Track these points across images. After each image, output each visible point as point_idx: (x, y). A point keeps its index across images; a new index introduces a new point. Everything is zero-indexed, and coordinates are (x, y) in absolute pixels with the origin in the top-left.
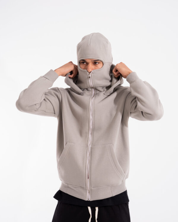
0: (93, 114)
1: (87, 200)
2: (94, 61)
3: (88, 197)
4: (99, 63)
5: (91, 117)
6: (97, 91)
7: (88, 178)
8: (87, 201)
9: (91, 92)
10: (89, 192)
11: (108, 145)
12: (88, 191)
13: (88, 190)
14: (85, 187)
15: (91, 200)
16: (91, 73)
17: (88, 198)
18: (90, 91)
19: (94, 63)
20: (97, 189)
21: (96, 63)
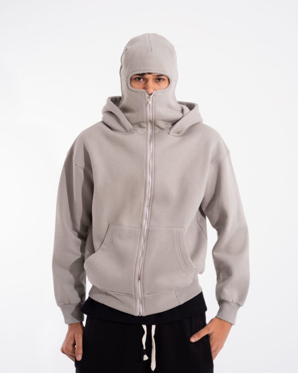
0: (153, 173)
1: (137, 314)
2: (157, 76)
3: (139, 310)
4: (164, 80)
5: (149, 178)
6: (156, 127)
7: (139, 279)
8: (138, 316)
9: (145, 130)
10: (141, 302)
11: (177, 229)
12: (138, 301)
13: (139, 299)
14: (134, 294)
15: (144, 314)
16: (152, 96)
17: (138, 312)
18: (145, 128)
19: (157, 79)
20: (154, 296)
21: (159, 79)
